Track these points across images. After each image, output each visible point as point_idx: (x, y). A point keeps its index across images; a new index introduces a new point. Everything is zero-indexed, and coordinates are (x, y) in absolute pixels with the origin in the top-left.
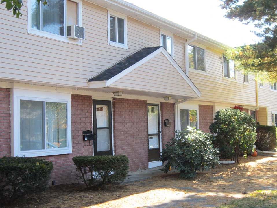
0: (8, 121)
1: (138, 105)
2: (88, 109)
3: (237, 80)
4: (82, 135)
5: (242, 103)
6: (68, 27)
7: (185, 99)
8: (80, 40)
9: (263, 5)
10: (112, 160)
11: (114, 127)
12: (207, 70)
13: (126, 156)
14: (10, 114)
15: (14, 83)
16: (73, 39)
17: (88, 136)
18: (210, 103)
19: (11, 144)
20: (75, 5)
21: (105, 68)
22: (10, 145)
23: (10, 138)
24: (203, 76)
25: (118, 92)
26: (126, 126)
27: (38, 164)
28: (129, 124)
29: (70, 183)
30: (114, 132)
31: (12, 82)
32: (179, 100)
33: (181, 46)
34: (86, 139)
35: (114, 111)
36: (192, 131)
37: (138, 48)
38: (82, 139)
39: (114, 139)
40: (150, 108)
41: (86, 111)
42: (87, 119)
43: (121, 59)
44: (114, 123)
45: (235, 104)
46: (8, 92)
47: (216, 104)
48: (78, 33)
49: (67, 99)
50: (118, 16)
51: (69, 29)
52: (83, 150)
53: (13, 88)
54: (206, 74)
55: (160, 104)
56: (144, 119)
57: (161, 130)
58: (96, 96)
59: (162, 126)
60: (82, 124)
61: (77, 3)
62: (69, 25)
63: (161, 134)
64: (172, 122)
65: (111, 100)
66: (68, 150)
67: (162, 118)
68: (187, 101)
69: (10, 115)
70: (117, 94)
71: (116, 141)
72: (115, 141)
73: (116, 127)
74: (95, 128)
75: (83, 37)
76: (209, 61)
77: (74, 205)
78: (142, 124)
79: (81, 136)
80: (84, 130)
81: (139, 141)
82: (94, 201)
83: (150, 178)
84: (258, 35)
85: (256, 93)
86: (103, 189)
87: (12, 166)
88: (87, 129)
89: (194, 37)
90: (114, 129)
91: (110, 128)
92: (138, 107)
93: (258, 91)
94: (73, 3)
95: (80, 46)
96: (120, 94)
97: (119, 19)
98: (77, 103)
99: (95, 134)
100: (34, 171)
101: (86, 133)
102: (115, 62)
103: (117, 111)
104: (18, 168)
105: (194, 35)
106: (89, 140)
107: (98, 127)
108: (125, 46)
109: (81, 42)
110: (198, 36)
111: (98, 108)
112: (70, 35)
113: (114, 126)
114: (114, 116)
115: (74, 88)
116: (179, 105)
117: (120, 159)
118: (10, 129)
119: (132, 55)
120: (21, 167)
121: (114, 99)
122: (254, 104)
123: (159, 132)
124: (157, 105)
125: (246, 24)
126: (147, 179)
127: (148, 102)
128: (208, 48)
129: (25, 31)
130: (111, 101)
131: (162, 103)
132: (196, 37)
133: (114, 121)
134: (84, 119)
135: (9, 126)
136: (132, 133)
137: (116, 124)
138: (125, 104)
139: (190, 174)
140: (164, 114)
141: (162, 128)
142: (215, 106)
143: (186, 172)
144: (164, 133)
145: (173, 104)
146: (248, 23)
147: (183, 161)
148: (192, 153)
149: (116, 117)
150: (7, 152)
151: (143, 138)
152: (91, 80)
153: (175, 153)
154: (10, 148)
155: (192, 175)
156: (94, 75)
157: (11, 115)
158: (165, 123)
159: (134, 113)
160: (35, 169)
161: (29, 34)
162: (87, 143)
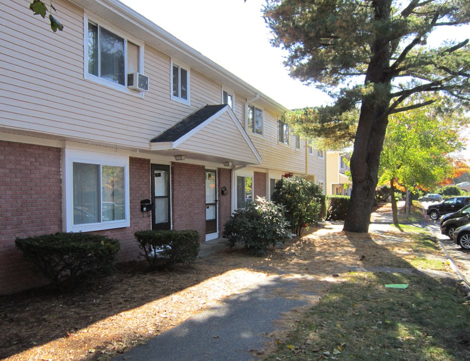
0: (59, 189)
1: (196, 171)
2: (146, 174)
3: (290, 146)
4: (140, 204)
5: (293, 170)
6: (128, 75)
7: (243, 165)
8: (143, 91)
9: (342, 63)
10: (184, 236)
11: (173, 196)
12: (265, 134)
13: (198, 231)
14: (61, 179)
15: (66, 141)
16: (135, 90)
17: (147, 206)
18: (263, 170)
19: (62, 216)
20: (136, 48)
21: (168, 127)
22: (61, 218)
23: (61, 209)
24: (261, 140)
25: (181, 156)
26: (184, 194)
27: (102, 243)
28: (187, 192)
29: (127, 260)
30: (173, 201)
31: (63, 139)
32: (236, 167)
33: (241, 106)
34: (145, 209)
35: (173, 178)
36: (262, 201)
37: (201, 106)
38: (140, 210)
39: (172, 209)
40: (207, 174)
41: (144, 177)
42: (145, 186)
43: (184, 117)
44: (173, 191)
45: (285, 172)
46: (58, 153)
47: (270, 171)
48: (141, 83)
49: (125, 163)
50: (182, 66)
51: (131, 77)
52: (141, 222)
53: (65, 148)
54: (262, 138)
55: (217, 169)
56: (203, 187)
57: (217, 199)
58: (155, 160)
59: (219, 194)
60: (140, 192)
61: (138, 47)
62: (130, 73)
63: (218, 203)
64: (228, 190)
65: (170, 164)
66: (126, 223)
67: (219, 186)
68: (246, 168)
69: (60, 181)
70: (179, 158)
71: (175, 212)
72: (173, 211)
73: (175, 195)
74: (154, 197)
75: (147, 89)
76: (267, 124)
77: (149, 293)
78: (200, 192)
79: (139, 207)
80: (142, 199)
81: (196, 211)
82: (171, 288)
83: (214, 253)
84: (332, 96)
85: (306, 160)
86: (171, 270)
87: (73, 246)
88: (145, 198)
89: (256, 96)
90: (173, 198)
91: (168, 197)
92: (197, 173)
93: (308, 158)
94: (134, 46)
95: (142, 99)
96: (183, 157)
97: (182, 70)
98: (134, 167)
99: (153, 203)
100: (100, 252)
101: (144, 203)
102: (178, 121)
103: (176, 177)
104: (80, 249)
105: (256, 94)
106: (147, 210)
107: (156, 195)
108: (187, 102)
109: (143, 94)
110: (260, 96)
111: (156, 174)
112: (132, 85)
113: (173, 194)
114: (173, 183)
115: (135, 150)
116: (236, 171)
117: (193, 236)
118: (61, 198)
119: (195, 113)
120: (84, 248)
121: (173, 163)
122: (304, 172)
123: (216, 201)
124: (214, 171)
125: (306, 85)
126: (211, 255)
127: (206, 168)
128: (265, 110)
129: (81, 77)
130: (169, 166)
131: (219, 169)
132: (258, 96)
133: (173, 188)
134: (142, 186)
135: (60, 195)
136: (191, 202)
137: (175, 192)
138: (184, 169)
139: (261, 250)
140: (222, 181)
141: (219, 197)
142: (268, 173)
143: (256, 248)
144: (221, 202)
145: (230, 171)
146: (310, 83)
147: (252, 236)
148: (264, 227)
149: (175, 184)
150: (57, 227)
151: (201, 209)
152: (154, 141)
153: (245, 227)
154: (61, 222)
155: (263, 251)
156: (157, 134)
157: (63, 181)
158: (222, 192)
159: (192, 180)
160: (102, 250)
161: (85, 80)
162: (146, 215)
